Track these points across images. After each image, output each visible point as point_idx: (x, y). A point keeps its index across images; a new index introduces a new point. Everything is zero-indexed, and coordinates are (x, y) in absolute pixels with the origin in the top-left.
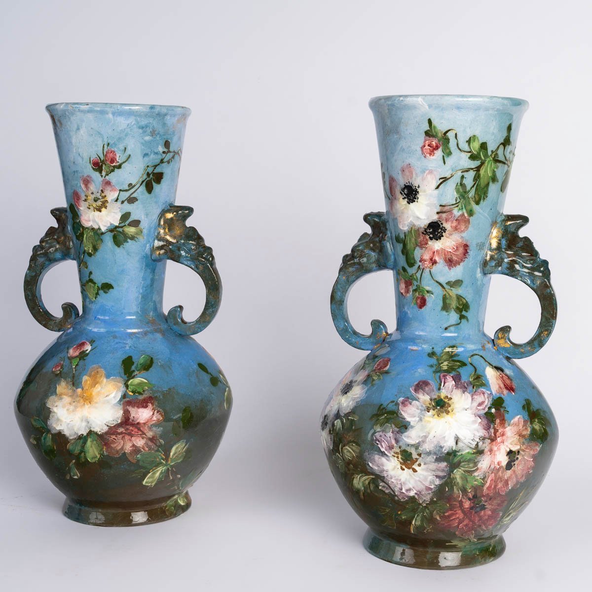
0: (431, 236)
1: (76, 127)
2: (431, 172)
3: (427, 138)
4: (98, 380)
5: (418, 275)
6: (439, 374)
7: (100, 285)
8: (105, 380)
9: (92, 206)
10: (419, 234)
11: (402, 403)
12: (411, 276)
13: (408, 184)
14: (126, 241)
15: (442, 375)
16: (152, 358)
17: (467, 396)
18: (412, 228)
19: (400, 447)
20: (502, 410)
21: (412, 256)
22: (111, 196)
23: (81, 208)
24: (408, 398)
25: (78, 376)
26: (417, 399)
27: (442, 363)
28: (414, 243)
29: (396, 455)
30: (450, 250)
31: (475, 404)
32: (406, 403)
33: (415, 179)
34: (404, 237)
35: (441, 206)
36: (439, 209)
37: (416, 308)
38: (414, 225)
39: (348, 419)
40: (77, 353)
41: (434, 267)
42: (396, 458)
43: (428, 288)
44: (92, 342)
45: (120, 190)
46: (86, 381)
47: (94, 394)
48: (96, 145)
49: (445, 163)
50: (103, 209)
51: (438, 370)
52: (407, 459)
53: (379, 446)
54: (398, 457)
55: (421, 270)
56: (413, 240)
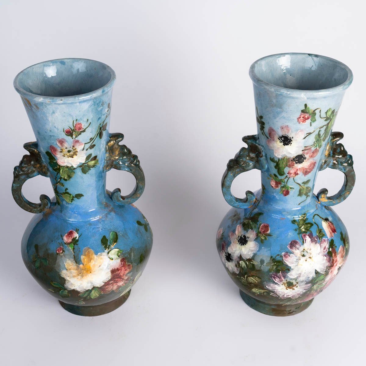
0: (297, 162)
1: (52, 111)
2: (302, 131)
3: (303, 113)
4: (91, 257)
5: (286, 180)
6: (301, 235)
7: (74, 195)
8: (95, 256)
9: (66, 155)
10: (289, 161)
11: (285, 256)
12: (280, 180)
13: (285, 135)
14: (89, 169)
15: (303, 235)
16: (116, 233)
17: (318, 245)
18: (284, 158)
19: (286, 281)
20: (334, 247)
21: (283, 171)
22: (79, 148)
23: (57, 156)
24: (287, 252)
25: (77, 256)
26: (293, 253)
27: (301, 227)
28: (285, 165)
29: (284, 284)
30: (307, 167)
31: (322, 249)
32: (286, 255)
33: (291, 134)
34: (278, 161)
35: (305, 147)
36: (303, 149)
37: (282, 196)
38: (286, 156)
39: (251, 263)
40: (70, 240)
41: (296, 176)
42: (284, 285)
43: (291, 186)
44: (77, 231)
45: (85, 144)
46: (84, 259)
47: (91, 266)
48: (68, 121)
49: (311, 125)
50: (75, 156)
51: (300, 233)
52: (290, 285)
53: (274, 280)
54: (285, 285)
55: (288, 178)
56: (285, 163)
